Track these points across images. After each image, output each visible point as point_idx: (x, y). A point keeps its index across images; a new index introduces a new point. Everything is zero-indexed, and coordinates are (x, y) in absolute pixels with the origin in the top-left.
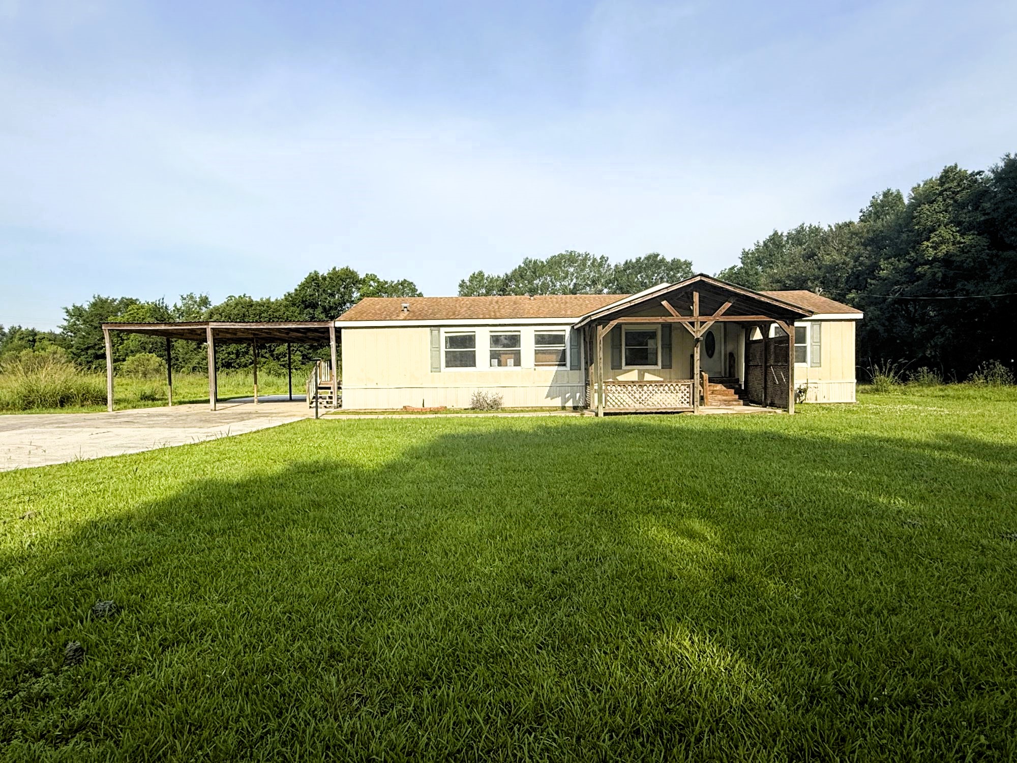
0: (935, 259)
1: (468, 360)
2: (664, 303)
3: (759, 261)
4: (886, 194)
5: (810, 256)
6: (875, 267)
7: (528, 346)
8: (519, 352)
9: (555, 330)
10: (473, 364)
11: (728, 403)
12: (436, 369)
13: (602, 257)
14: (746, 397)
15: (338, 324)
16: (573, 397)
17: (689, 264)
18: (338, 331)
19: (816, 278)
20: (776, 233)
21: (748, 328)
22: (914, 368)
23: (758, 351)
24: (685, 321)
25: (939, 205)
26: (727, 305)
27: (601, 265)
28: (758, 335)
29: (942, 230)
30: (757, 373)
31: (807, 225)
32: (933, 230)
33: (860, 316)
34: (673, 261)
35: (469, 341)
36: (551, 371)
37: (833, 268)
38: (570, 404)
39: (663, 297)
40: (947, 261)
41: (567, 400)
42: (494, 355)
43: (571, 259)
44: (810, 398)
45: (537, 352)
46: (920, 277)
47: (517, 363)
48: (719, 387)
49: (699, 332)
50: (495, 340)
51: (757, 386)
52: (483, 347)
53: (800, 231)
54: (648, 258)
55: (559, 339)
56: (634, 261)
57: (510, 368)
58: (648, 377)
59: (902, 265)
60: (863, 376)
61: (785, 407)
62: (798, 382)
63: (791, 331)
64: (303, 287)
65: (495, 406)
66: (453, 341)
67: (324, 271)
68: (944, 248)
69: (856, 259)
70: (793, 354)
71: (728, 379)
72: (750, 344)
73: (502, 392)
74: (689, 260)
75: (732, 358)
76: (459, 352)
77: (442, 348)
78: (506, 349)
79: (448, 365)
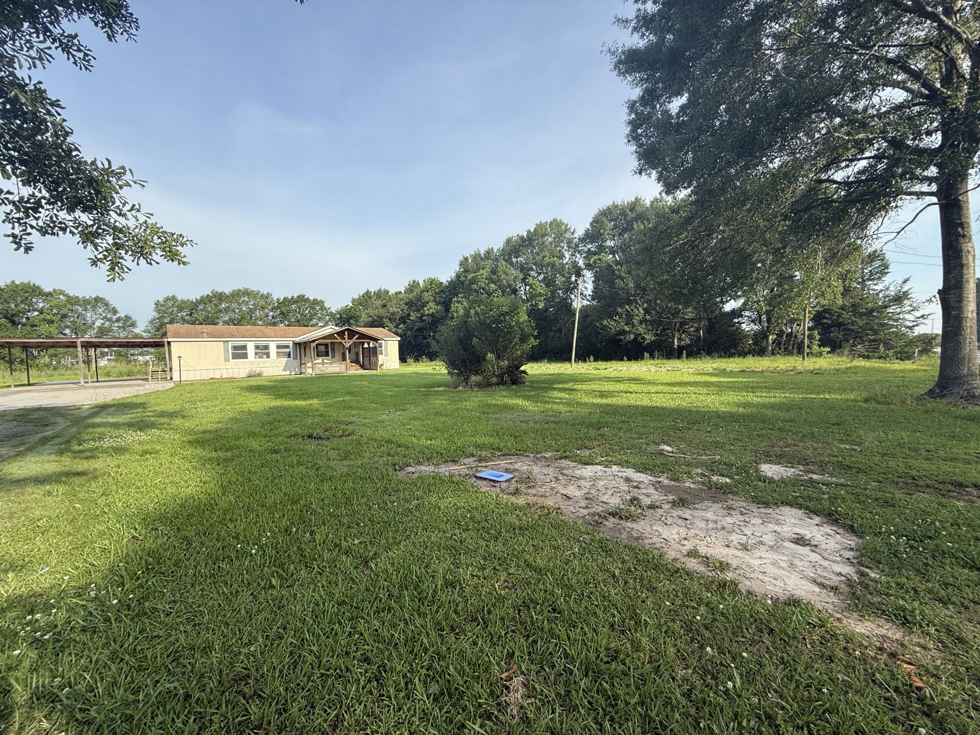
0: (429, 315)
1: (245, 356)
2: (335, 335)
3: (361, 304)
4: (414, 281)
5: (384, 306)
6: (409, 315)
7: (273, 350)
8: (269, 353)
9: (286, 343)
10: (247, 358)
11: (357, 370)
12: (227, 360)
13: (268, 293)
14: (363, 367)
15: (169, 340)
16: (295, 370)
17: (323, 302)
18: (169, 343)
19: (387, 317)
20: (368, 291)
21: (363, 343)
22: (421, 356)
23: (366, 351)
24: (343, 341)
25: (430, 293)
27: (267, 297)
28: (366, 346)
29: (430, 304)
30: (367, 359)
31: (382, 289)
32: (428, 303)
33: (399, 339)
34: (314, 300)
35: (243, 348)
36: (285, 360)
37: (393, 314)
38: (293, 373)
40: (432, 315)
41: (292, 372)
42: (256, 354)
43: (247, 293)
44: (384, 367)
45: (277, 352)
46: (425, 320)
47: (268, 357)
48: (354, 364)
49: (347, 346)
50: (257, 347)
51: (367, 363)
52: (251, 350)
53: (380, 291)
54: (299, 297)
55: (287, 347)
56: (290, 297)
57: (265, 359)
58: (325, 361)
59: (419, 315)
60: (403, 359)
61: (377, 369)
62: (380, 362)
63: (377, 345)
65: (259, 375)
66: (235, 348)
68: (431, 311)
69: (402, 310)
70: (378, 352)
71: (357, 361)
72: (363, 348)
73: (262, 369)
74: (323, 300)
75: (357, 354)
76: (240, 353)
77: (230, 352)
78: (263, 351)
79: (234, 358)
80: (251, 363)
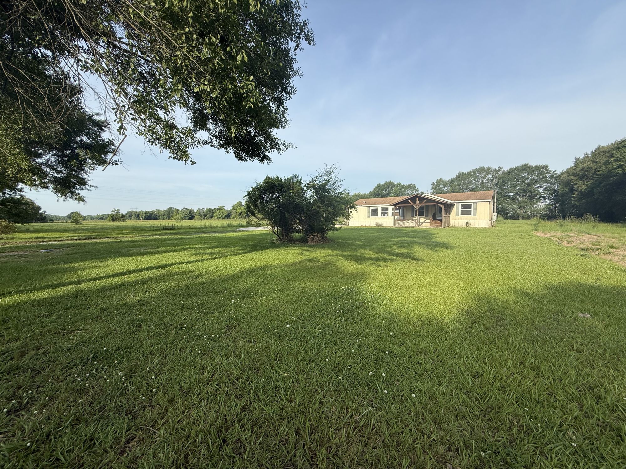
1: (376, 215)
2: (409, 201)
8: (388, 213)
10: (377, 216)
12: (369, 217)
24: (414, 205)
26: (425, 201)
35: (376, 210)
36: (396, 217)
39: (409, 199)
42: (382, 213)
45: (392, 212)
47: (388, 215)
49: (417, 208)
50: (383, 210)
52: (380, 211)
57: (385, 217)
64: (375, 189)
65: (381, 225)
66: (373, 210)
67: (382, 183)
73: (382, 222)
76: (374, 213)
77: (370, 212)
78: (385, 212)
79: (372, 216)
80: (379, 218)
